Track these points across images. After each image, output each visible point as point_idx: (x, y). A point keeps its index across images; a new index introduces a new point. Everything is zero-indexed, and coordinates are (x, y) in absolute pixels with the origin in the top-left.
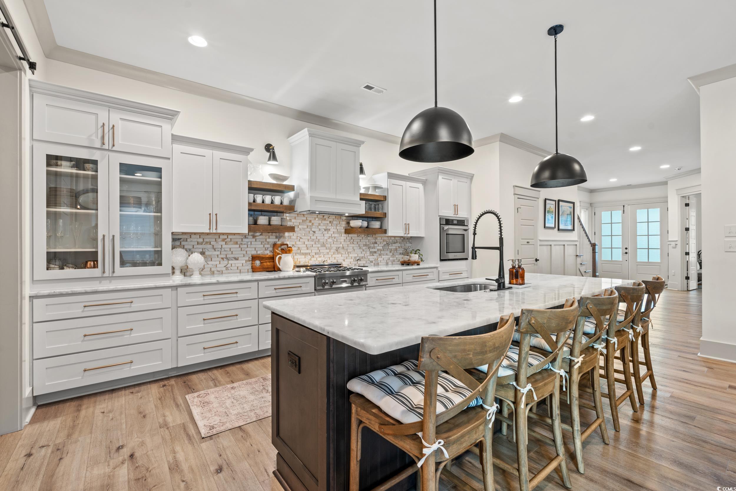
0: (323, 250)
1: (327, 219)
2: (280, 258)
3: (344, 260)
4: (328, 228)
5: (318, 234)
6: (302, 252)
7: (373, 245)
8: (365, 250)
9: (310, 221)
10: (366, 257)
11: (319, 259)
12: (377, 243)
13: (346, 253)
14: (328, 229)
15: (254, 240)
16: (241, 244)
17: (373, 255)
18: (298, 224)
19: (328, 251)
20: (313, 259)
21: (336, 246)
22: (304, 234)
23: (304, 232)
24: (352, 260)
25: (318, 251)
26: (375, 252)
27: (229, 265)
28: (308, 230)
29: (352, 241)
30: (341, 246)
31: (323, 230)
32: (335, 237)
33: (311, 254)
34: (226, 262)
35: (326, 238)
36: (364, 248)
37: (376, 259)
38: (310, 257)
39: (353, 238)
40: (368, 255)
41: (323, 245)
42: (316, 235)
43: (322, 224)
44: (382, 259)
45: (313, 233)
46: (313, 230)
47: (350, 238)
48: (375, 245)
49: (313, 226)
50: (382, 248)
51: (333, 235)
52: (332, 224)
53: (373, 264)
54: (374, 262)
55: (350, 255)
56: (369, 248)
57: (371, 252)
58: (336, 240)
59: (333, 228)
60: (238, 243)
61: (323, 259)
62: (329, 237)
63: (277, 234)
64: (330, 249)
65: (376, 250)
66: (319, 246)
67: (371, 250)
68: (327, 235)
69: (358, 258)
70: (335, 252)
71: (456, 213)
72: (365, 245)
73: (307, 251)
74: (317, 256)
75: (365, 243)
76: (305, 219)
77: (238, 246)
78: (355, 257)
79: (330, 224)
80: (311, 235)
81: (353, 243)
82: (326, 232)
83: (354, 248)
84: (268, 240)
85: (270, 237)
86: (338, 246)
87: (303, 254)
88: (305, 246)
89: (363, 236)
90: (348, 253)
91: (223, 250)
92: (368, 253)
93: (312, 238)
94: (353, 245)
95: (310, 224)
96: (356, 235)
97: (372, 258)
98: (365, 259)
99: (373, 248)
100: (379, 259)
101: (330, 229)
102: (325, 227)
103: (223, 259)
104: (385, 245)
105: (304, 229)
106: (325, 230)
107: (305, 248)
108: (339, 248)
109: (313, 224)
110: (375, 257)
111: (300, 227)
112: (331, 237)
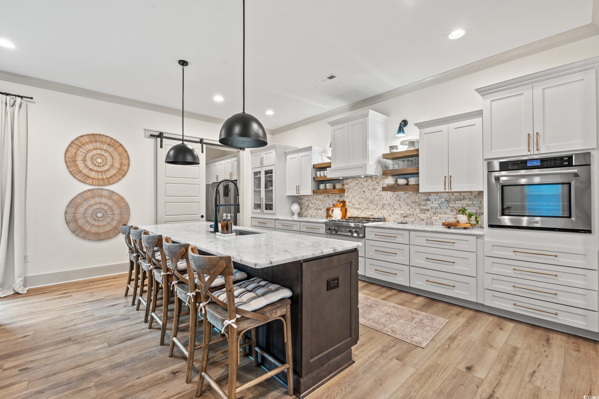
0: (371, 206)
1: (374, 180)
3: (390, 216)
4: (375, 187)
5: (367, 193)
6: (355, 207)
7: (424, 202)
8: (414, 207)
9: (361, 184)
10: (415, 215)
11: (368, 213)
12: (431, 200)
13: (392, 209)
14: (375, 189)
15: (328, 198)
16: (323, 201)
17: (424, 213)
18: (353, 186)
19: (376, 207)
20: (363, 213)
21: (382, 203)
22: (357, 194)
23: (357, 192)
24: (399, 216)
25: (367, 207)
26: (428, 210)
27: (318, 213)
28: (360, 190)
29: (398, 198)
30: (387, 202)
31: (371, 190)
32: (381, 195)
33: (361, 209)
34: (316, 211)
35: (373, 196)
36: (412, 205)
37: (429, 218)
38: (361, 211)
39: (399, 195)
40: (417, 212)
41: (371, 202)
42: (366, 194)
43: (370, 185)
44: (438, 218)
45: (363, 192)
46: (364, 190)
47: (397, 196)
48: (428, 202)
49: (364, 187)
50: (438, 205)
51: (379, 194)
52: (379, 184)
53: (424, 222)
54: (425, 220)
55: (397, 212)
56: (419, 205)
57: (421, 210)
58: (382, 198)
59: (379, 187)
60: (322, 200)
61: (371, 214)
62: (376, 195)
63: (340, 194)
64: (377, 205)
65: (429, 207)
66: (368, 202)
67: (421, 207)
68: (374, 194)
70: (381, 208)
72: (414, 202)
73: (359, 207)
74: (366, 211)
75: (414, 200)
76: (358, 182)
77: (321, 202)
78: (402, 214)
79: (377, 185)
80: (362, 194)
81: (400, 201)
82: (374, 191)
83: (401, 205)
84: (335, 198)
85: (336, 196)
86: (384, 203)
87: (356, 208)
88: (357, 202)
89: (411, 193)
90: (394, 209)
91: (315, 204)
92: (418, 211)
93: (363, 196)
94: (399, 202)
95: (361, 186)
96: (402, 193)
97: (422, 216)
98: (414, 217)
99: (424, 206)
100: (434, 218)
101: (377, 189)
102: (372, 187)
103: (315, 209)
104: (442, 202)
105: (357, 190)
106: (373, 189)
107: (358, 204)
108: (384, 204)
109: (363, 186)
110: (429, 215)
111: (354, 188)
112: (378, 195)
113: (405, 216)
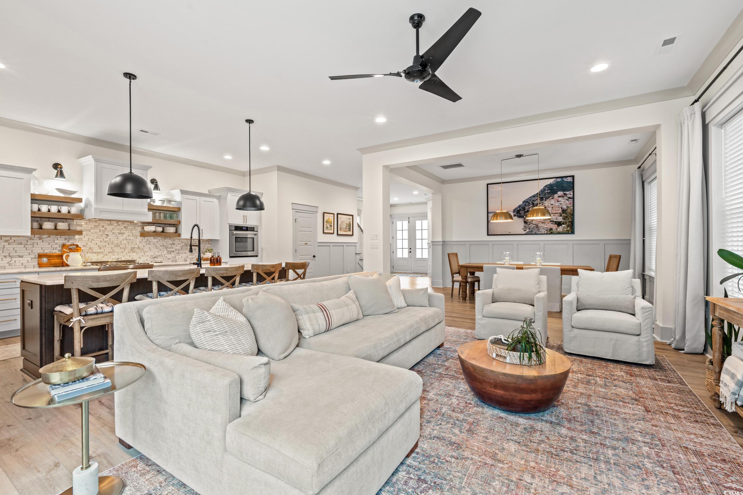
0: (117, 249)
1: (121, 225)
2: (68, 256)
3: (140, 258)
4: (122, 232)
5: (112, 237)
6: (94, 251)
7: (171, 246)
8: (162, 250)
9: (103, 227)
10: (163, 255)
11: (114, 257)
12: (175, 244)
13: (142, 252)
14: (122, 233)
15: (41, 241)
16: (27, 244)
17: (170, 254)
18: (90, 229)
19: (123, 250)
20: (105, 257)
21: (131, 246)
22: (96, 237)
23: (96, 235)
24: (149, 258)
25: (112, 250)
26: (173, 252)
27: (13, 262)
28: (101, 233)
29: (148, 242)
30: (137, 246)
31: (118, 234)
32: (130, 239)
33: (103, 253)
34: (9, 259)
35: (120, 240)
36: (161, 248)
37: (174, 257)
38: (103, 255)
39: (149, 240)
40: (165, 253)
41: (117, 245)
42: (109, 237)
43: (115, 229)
44: (180, 257)
45: (106, 236)
46: (106, 233)
47: (147, 240)
48: (173, 246)
49: (106, 231)
50: (180, 248)
51: (128, 238)
52: (127, 229)
53: (171, 261)
54: (171, 259)
55: (146, 254)
56: (166, 248)
57: (168, 252)
58: (131, 242)
59: (127, 232)
60: (23, 243)
61: (117, 257)
62: (124, 239)
63: (67, 237)
64: (125, 249)
65: (174, 250)
66: (113, 246)
67: (168, 250)
68: (121, 238)
69: (155, 256)
70: (130, 252)
71: (245, 222)
72: (163, 246)
73: (100, 251)
74: (110, 254)
75: (162, 244)
76: (97, 224)
77: (23, 246)
78: (151, 256)
79: (125, 229)
80: (104, 238)
81: (150, 244)
82: (121, 235)
83: (150, 248)
84: (56, 241)
85: (59, 239)
86: (134, 246)
87: (95, 253)
88: (98, 246)
89: (160, 238)
90: (144, 252)
91: (5, 249)
92: (165, 252)
93: (105, 240)
94: (149, 246)
95: (103, 229)
96: (152, 238)
97: (169, 256)
98: (162, 257)
99: (170, 248)
100: (177, 257)
101: (124, 233)
102: (119, 232)
103: (5, 256)
104: (183, 246)
105: (96, 233)
106: (119, 234)
107: (98, 248)
108: (134, 248)
109: (106, 228)
110: (174, 255)
111: (91, 231)
112: (126, 239)
113: (155, 257)
